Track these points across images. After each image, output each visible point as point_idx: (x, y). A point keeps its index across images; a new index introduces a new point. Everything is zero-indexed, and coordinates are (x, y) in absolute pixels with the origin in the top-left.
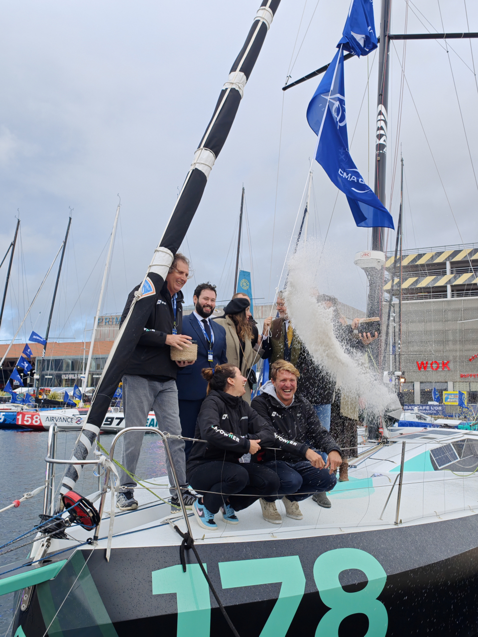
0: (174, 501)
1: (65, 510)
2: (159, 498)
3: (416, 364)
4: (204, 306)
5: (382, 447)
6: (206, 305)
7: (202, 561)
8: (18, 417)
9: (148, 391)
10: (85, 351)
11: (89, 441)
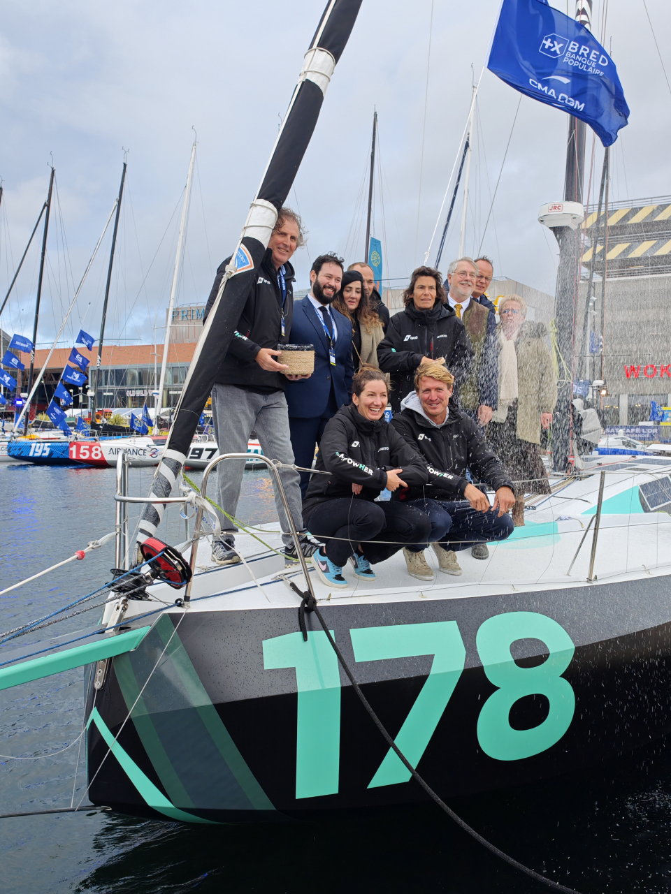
0: (289, 551)
1: (144, 562)
2: (270, 548)
3: (623, 369)
4: (325, 287)
5: (572, 481)
6: (327, 285)
7: (328, 627)
8: (71, 449)
9: (247, 406)
10: (156, 357)
11: (172, 473)
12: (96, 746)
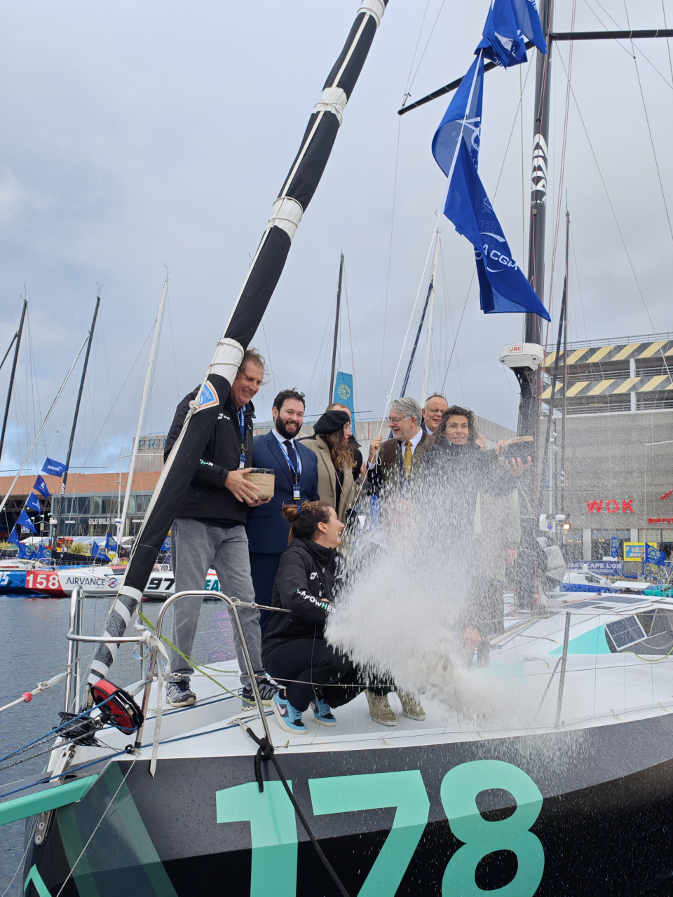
0: (247, 693)
1: (94, 706)
2: (226, 690)
3: (585, 504)
4: (287, 422)
5: (537, 619)
6: (290, 420)
7: (285, 777)
8: (28, 578)
9: (207, 540)
10: (120, 485)
11: (128, 610)
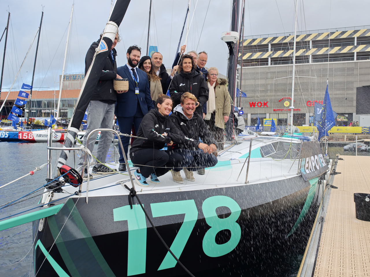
1: (61, 176)
3: (249, 104)
5: (234, 145)
6: (134, 59)
7: (141, 203)
8: (19, 135)
10: (55, 96)
11: (73, 137)
12: (40, 256)
